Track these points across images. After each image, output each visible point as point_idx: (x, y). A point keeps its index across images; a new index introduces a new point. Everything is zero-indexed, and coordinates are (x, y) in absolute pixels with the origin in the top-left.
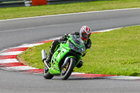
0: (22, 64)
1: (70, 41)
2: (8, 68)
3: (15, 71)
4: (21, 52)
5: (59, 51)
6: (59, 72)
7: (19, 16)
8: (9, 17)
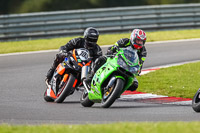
1: (120, 56)
5: (104, 68)
6: (100, 97)
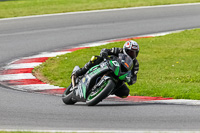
0: (40, 82)
2: (20, 87)
3: (29, 91)
7: (36, 13)
8: (21, 14)
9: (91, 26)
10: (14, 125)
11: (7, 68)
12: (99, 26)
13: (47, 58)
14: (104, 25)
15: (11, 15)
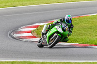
0: (35, 37)
2: (25, 40)
3: (30, 42)
4: (34, 29)
7: (33, 4)
8: (26, 4)
9: (60, 10)
10: (22, 58)
11: (19, 30)
12: (64, 10)
13: (38, 26)
14: (66, 10)
15: (21, 5)
